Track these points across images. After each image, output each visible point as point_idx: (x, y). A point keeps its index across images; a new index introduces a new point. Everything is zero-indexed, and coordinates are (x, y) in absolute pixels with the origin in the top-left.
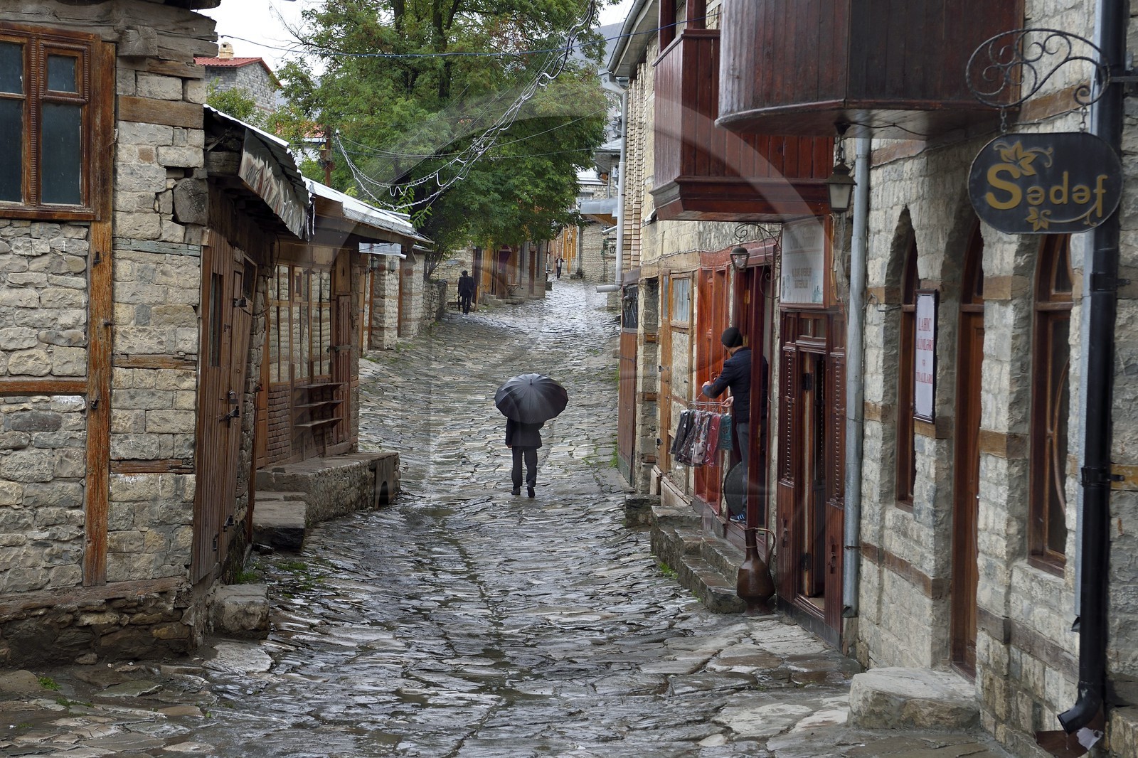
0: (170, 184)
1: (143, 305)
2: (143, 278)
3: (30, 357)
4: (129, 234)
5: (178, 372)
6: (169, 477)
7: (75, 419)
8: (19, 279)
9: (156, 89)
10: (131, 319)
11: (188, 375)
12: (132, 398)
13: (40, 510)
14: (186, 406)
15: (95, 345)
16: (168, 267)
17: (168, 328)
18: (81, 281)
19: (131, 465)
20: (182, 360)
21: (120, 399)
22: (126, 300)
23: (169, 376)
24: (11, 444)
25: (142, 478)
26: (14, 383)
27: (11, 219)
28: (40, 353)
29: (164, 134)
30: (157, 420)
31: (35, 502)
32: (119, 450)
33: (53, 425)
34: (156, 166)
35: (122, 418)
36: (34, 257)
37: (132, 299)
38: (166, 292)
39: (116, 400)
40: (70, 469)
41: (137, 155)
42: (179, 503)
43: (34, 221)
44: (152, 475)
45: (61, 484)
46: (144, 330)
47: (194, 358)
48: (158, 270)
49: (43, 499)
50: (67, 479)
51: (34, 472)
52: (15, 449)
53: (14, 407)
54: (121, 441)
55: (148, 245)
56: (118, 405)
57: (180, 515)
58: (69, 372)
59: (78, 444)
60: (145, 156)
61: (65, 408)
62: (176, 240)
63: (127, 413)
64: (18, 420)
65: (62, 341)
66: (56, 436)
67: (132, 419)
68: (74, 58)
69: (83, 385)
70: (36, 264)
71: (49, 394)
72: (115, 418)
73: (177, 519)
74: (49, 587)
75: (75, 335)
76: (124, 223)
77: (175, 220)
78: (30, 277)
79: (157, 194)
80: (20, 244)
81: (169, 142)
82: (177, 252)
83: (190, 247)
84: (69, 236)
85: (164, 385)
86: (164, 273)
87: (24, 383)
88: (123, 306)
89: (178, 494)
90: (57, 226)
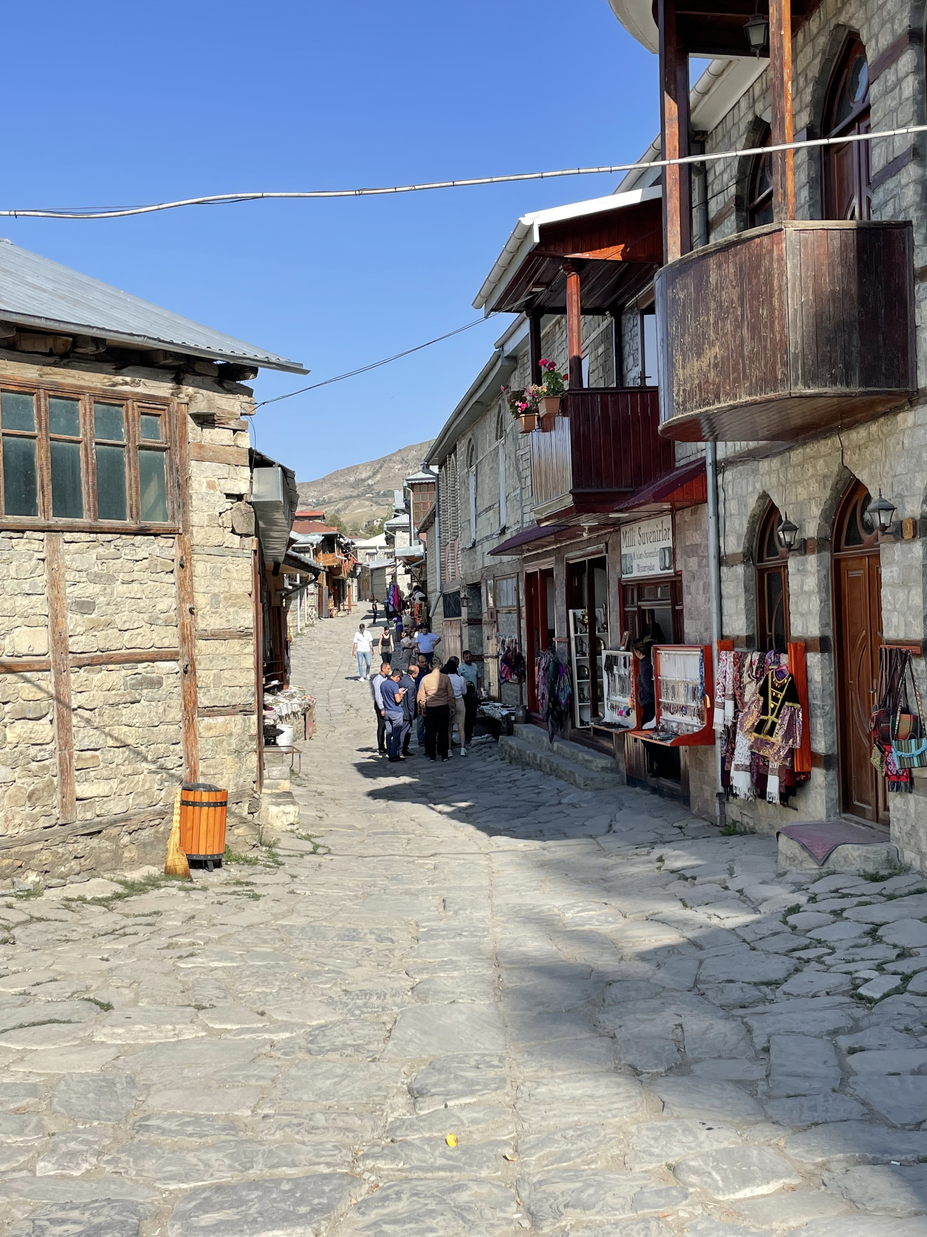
0: (228, 506)
1: (215, 594)
2: (215, 575)
3: (139, 634)
4: (202, 543)
5: (241, 641)
6: (239, 718)
7: (172, 679)
8: (128, 578)
9: (215, 437)
10: (207, 604)
11: (247, 644)
12: (211, 661)
13: (152, 746)
14: (248, 666)
15: (183, 625)
16: (230, 566)
17: (232, 610)
18: (171, 578)
19: (212, 711)
20: (242, 634)
21: (203, 664)
22: (202, 590)
23: (235, 645)
24: (129, 700)
25: (221, 719)
26: (129, 654)
27: (121, 534)
28: (146, 629)
29: (222, 470)
30: (228, 677)
31: (148, 741)
32: (203, 700)
33: (156, 683)
34: (218, 493)
35: (204, 675)
36: (137, 561)
37: (206, 590)
38: (229, 584)
39: (200, 664)
40: (171, 716)
41: (205, 484)
42: (246, 737)
43: (136, 534)
44: (227, 717)
45: (165, 727)
46: (216, 612)
47: (252, 631)
48: (224, 568)
49: (153, 739)
50: (169, 723)
51: (146, 719)
52: (132, 703)
53: (130, 672)
54: (205, 693)
55: (215, 551)
56: (202, 667)
57: (247, 745)
58: (166, 645)
59: (175, 696)
60: (211, 486)
61: (165, 671)
62: (235, 546)
63: (208, 672)
64: (133, 681)
65: (160, 622)
66: (160, 692)
67: (212, 677)
68: (159, 415)
69: (177, 653)
70: (138, 566)
71: (153, 661)
72: (200, 677)
73: (246, 748)
74: (161, 804)
75: (169, 617)
76: (198, 536)
77: (233, 532)
78: (135, 575)
79: (220, 514)
80: (127, 552)
81: (226, 476)
82: (237, 555)
83: (245, 551)
84: (161, 545)
85: (232, 651)
86: (227, 570)
87: (135, 654)
88: (201, 595)
89: (246, 728)
90: (153, 537)
